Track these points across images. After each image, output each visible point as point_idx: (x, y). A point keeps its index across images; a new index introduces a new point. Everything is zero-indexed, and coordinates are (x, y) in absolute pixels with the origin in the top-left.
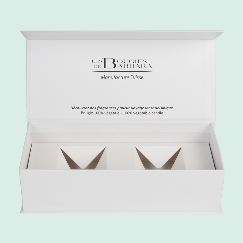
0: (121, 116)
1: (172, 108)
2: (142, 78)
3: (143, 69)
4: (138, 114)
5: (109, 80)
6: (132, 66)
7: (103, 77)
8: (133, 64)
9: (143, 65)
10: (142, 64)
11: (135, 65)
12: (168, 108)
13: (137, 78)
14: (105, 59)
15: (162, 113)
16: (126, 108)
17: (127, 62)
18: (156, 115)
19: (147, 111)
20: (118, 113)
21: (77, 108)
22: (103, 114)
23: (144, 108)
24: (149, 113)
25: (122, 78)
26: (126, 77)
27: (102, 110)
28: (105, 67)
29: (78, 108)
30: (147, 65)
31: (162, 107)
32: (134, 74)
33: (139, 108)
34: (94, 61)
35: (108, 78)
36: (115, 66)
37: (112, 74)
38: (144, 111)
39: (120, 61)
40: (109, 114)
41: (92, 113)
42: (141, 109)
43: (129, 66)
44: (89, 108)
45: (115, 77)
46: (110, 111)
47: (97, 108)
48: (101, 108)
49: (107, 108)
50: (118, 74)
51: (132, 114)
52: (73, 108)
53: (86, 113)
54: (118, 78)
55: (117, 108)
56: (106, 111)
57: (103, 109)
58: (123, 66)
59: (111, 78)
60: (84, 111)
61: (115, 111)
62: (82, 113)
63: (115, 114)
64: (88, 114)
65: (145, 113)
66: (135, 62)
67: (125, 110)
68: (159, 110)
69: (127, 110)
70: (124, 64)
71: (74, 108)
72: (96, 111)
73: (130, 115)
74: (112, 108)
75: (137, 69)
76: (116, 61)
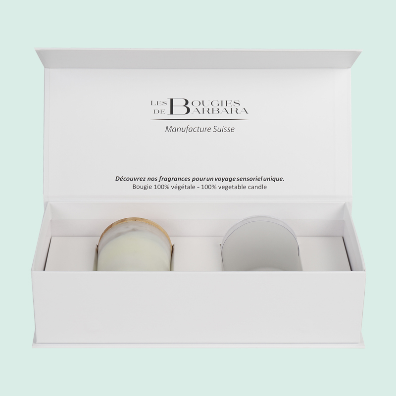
0: (198, 192)
1: (281, 179)
2: (232, 130)
3: (234, 116)
4: (226, 188)
5: (179, 133)
6: (216, 111)
7: (168, 129)
8: (218, 107)
9: (234, 110)
11: (221, 109)
12: (274, 180)
13: (224, 130)
14: (172, 100)
15: (265, 187)
16: (206, 179)
17: (207, 105)
18: (256, 190)
19: (240, 183)
20: (193, 187)
21: (125, 179)
22: (168, 188)
23: (236, 179)
24: (244, 187)
25: (199, 130)
26: (207, 129)
27: (166, 183)
28: (172, 113)
29: (128, 179)
30: (240, 109)
31: (265, 176)
32: (220, 124)
33: (227, 179)
34: (155, 103)
35: (176, 130)
36: (188, 110)
37: (184, 124)
38: (235, 183)
39: (196, 104)
40: (179, 188)
41: (150, 187)
42: (231, 180)
44: (146, 179)
45: (188, 129)
46: (179, 183)
47: (158, 179)
48: (166, 179)
49: (176, 179)
50: (193, 124)
51: (216, 188)
52: (119, 179)
53: (140, 187)
54: (193, 130)
55: (191, 179)
56: (173, 183)
57: (169, 180)
58: (201, 111)
59: (181, 130)
60: (138, 183)
61: (188, 183)
62: (134, 187)
63: (189, 188)
64: (145, 188)
65: (238, 187)
66: (220, 105)
67: (205, 183)
68: (260, 181)
69: (208, 182)
70: (203, 107)
71: (121, 179)
72: (157, 183)
73: (213, 190)
74: (183, 179)
75: (223, 115)
76: (190, 103)
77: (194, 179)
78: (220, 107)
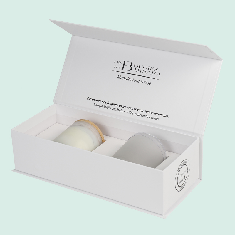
0: (124, 114)
1: (167, 116)
2: (150, 84)
3: (153, 76)
4: (138, 115)
5: (123, 80)
6: (144, 72)
7: (119, 77)
8: (146, 70)
9: (154, 73)
10: (153, 71)
11: (148, 71)
12: (164, 116)
13: (146, 83)
14: (125, 62)
15: (158, 119)
16: (129, 108)
17: (141, 67)
18: (153, 120)
19: (146, 114)
20: (122, 111)
22: (110, 109)
23: (144, 111)
24: (147, 117)
25: (133, 81)
26: (137, 81)
28: (123, 69)
29: (93, 100)
30: (157, 73)
31: (159, 113)
32: (145, 79)
33: (140, 110)
34: (116, 62)
35: (123, 78)
36: (131, 69)
37: (127, 76)
38: (143, 113)
39: (136, 66)
40: (115, 110)
41: (102, 106)
42: (142, 111)
43: (142, 71)
44: (101, 102)
45: (128, 79)
46: (116, 107)
47: (107, 103)
48: (110, 104)
49: (115, 105)
50: (132, 77)
51: (133, 114)
52: (89, 99)
53: (97, 105)
54: (130, 80)
55: (122, 106)
56: (113, 107)
57: (112, 104)
58: (137, 70)
59: (125, 79)
60: (97, 103)
61: (120, 108)
62: (95, 104)
63: (120, 111)
64: (99, 106)
65: (144, 116)
66: (148, 69)
67: (129, 110)
68: (156, 115)
69: (130, 110)
70: (139, 68)
71: (90, 99)
72: (105, 105)
73: (131, 115)
74: (119, 106)
75: (148, 75)
76: (133, 65)
77: (124, 107)
78: (147, 70)
